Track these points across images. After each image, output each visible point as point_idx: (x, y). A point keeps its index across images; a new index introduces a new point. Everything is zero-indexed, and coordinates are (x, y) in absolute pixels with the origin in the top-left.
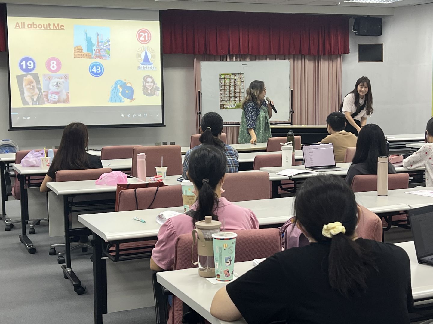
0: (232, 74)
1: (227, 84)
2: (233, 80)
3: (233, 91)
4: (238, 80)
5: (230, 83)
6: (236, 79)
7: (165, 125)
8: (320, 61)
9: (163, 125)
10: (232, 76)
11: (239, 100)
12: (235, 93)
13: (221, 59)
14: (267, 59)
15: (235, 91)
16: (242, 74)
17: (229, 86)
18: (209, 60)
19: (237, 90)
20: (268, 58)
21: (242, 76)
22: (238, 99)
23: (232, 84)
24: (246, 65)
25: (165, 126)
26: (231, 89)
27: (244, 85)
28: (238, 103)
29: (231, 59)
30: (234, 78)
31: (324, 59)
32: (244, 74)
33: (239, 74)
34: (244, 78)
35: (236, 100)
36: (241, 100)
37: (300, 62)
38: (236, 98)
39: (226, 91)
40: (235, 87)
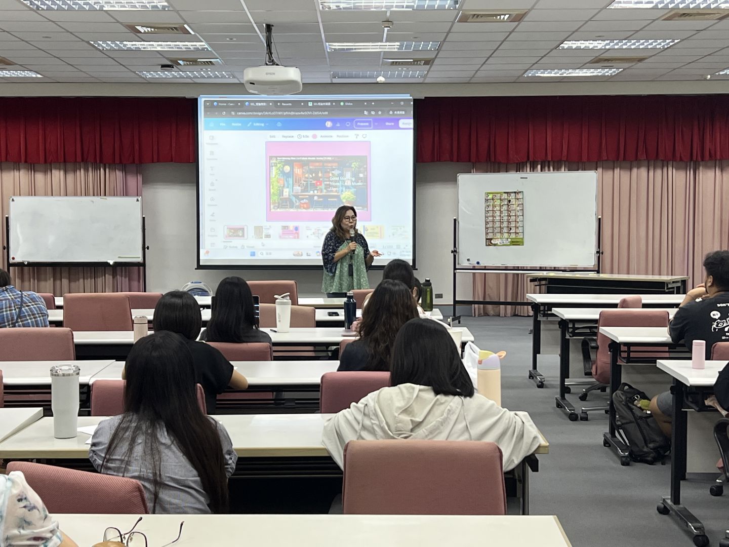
0: (505, 193)
1: (497, 207)
2: (506, 202)
3: (505, 218)
4: (513, 201)
5: (501, 206)
8: (699, 169)
10: (505, 196)
11: (516, 232)
12: (509, 222)
13: (518, 168)
14: (598, 170)
15: (509, 218)
16: (520, 192)
17: (500, 210)
18: (499, 172)
19: (512, 218)
20: (600, 167)
21: (520, 196)
22: (513, 231)
23: (505, 207)
24: (527, 178)
26: (503, 215)
27: (523, 210)
28: (514, 236)
29: (533, 168)
30: (507, 199)
32: (523, 192)
33: (515, 192)
34: (523, 198)
35: (510, 233)
36: (518, 233)
38: (511, 229)
39: (494, 218)
40: (509, 212)
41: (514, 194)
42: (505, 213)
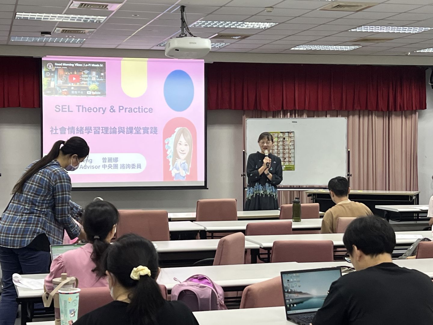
0: (281, 132)
1: (275, 143)
2: (282, 140)
3: (281, 151)
4: (287, 139)
5: (278, 142)
6: (286, 138)
7: (207, 187)
8: (391, 116)
9: (205, 187)
10: (281, 135)
11: (289, 161)
12: (284, 153)
13: (274, 115)
14: (327, 116)
15: (284, 151)
16: (292, 132)
17: (277, 145)
18: (261, 117)
19: (286, 150)
20: (329, 114)
21: (292, 135)
22: (287, 160)
23: (281, 143)
24: (296, 122)
25: (208, 189)
26: (280, 148)
27: (294, 145)
28: (288, 164)
29: (285, 115)
30: (283, 137)
31: (397, 115)
32: (294, 132)
33: (288, 132)
34: (294, 137)
35: (285, 162)
36: (290, 162)
37: (366, 119)
38: (285, 159)
40: (284, 147)
41: (288, 133)
42: (281, 147)
